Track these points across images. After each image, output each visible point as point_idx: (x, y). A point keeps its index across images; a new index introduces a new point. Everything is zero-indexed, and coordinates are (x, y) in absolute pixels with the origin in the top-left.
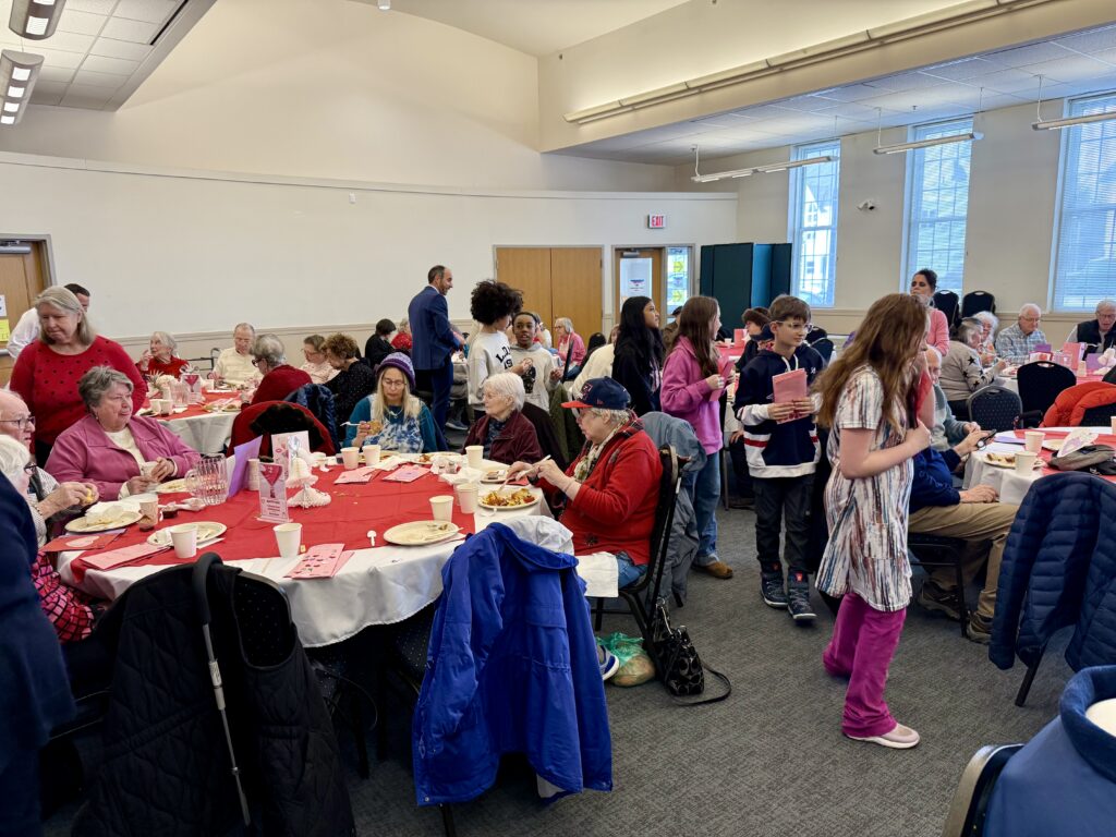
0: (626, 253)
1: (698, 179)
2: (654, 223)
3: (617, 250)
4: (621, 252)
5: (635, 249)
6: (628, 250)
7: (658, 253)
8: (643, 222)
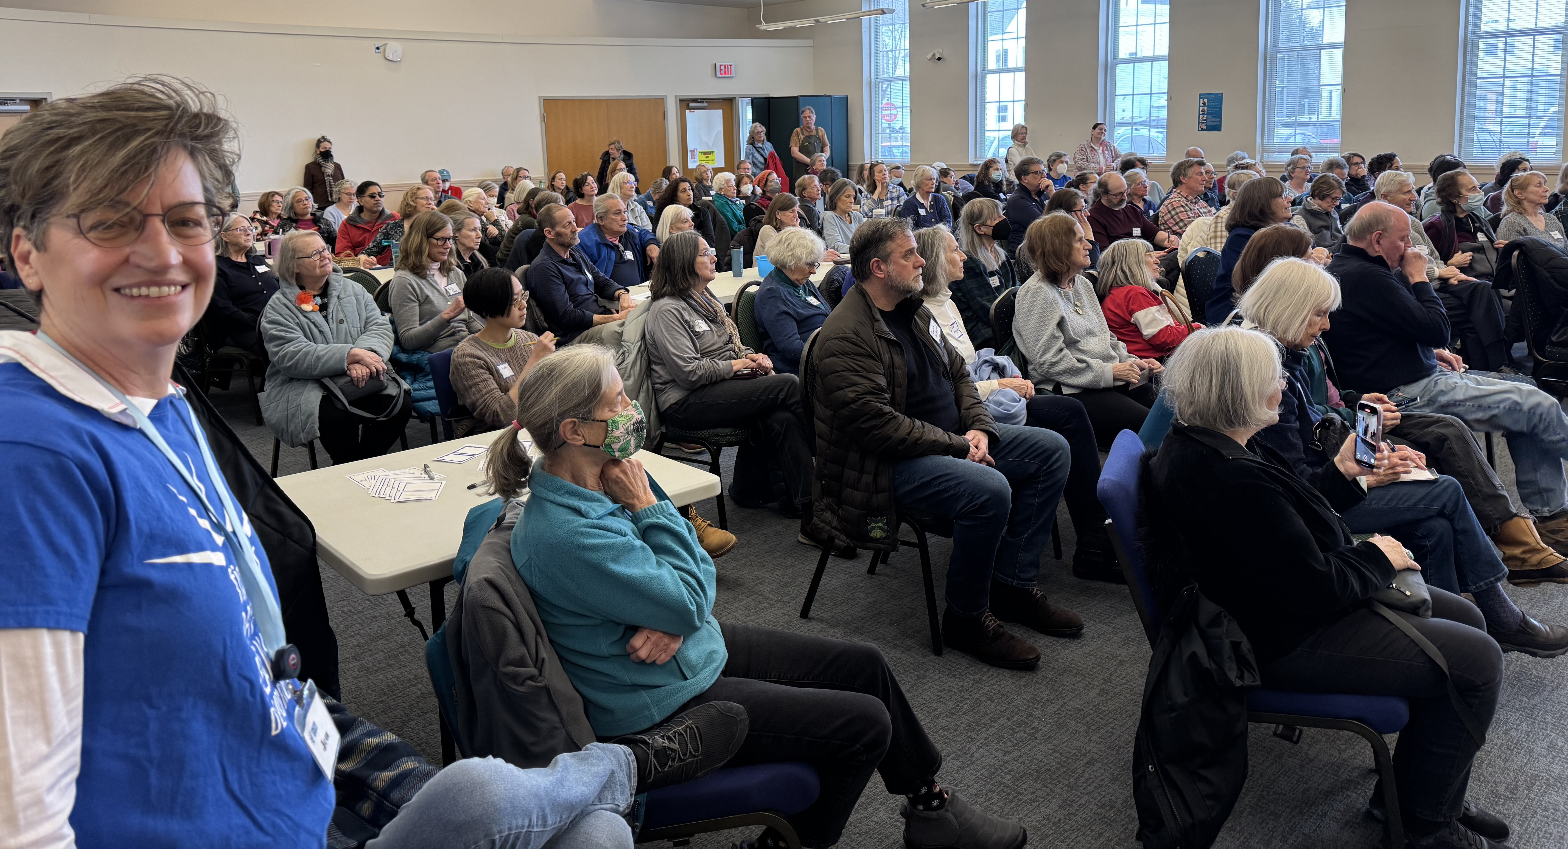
0: (691, 105)
1: (764, 26)
2: (723, 72)
3: (681, 100)
4: (686, 104)
5: (702, 100)
6: (695, 101)
7: (728, 104)
8: (709, 70)
